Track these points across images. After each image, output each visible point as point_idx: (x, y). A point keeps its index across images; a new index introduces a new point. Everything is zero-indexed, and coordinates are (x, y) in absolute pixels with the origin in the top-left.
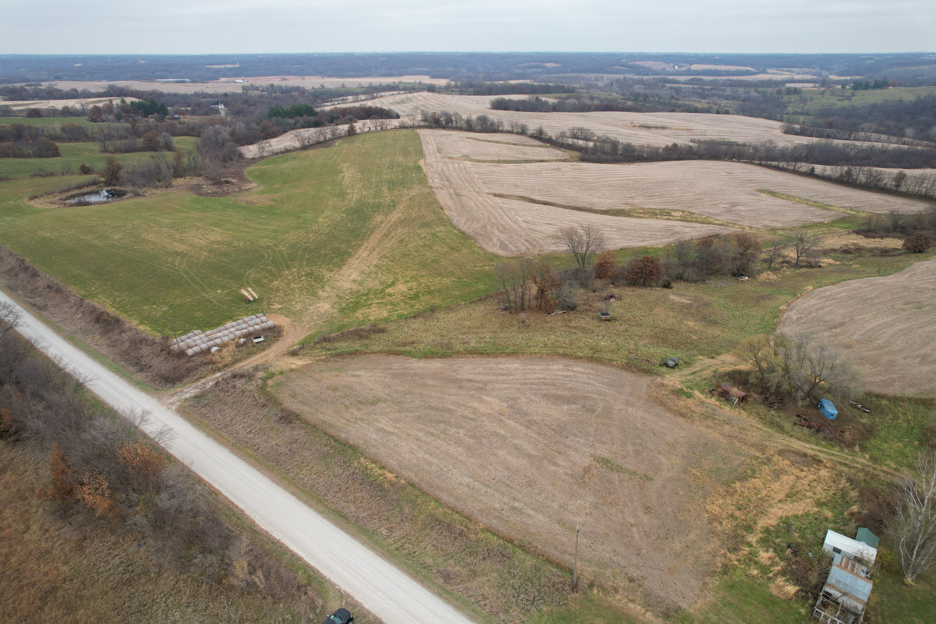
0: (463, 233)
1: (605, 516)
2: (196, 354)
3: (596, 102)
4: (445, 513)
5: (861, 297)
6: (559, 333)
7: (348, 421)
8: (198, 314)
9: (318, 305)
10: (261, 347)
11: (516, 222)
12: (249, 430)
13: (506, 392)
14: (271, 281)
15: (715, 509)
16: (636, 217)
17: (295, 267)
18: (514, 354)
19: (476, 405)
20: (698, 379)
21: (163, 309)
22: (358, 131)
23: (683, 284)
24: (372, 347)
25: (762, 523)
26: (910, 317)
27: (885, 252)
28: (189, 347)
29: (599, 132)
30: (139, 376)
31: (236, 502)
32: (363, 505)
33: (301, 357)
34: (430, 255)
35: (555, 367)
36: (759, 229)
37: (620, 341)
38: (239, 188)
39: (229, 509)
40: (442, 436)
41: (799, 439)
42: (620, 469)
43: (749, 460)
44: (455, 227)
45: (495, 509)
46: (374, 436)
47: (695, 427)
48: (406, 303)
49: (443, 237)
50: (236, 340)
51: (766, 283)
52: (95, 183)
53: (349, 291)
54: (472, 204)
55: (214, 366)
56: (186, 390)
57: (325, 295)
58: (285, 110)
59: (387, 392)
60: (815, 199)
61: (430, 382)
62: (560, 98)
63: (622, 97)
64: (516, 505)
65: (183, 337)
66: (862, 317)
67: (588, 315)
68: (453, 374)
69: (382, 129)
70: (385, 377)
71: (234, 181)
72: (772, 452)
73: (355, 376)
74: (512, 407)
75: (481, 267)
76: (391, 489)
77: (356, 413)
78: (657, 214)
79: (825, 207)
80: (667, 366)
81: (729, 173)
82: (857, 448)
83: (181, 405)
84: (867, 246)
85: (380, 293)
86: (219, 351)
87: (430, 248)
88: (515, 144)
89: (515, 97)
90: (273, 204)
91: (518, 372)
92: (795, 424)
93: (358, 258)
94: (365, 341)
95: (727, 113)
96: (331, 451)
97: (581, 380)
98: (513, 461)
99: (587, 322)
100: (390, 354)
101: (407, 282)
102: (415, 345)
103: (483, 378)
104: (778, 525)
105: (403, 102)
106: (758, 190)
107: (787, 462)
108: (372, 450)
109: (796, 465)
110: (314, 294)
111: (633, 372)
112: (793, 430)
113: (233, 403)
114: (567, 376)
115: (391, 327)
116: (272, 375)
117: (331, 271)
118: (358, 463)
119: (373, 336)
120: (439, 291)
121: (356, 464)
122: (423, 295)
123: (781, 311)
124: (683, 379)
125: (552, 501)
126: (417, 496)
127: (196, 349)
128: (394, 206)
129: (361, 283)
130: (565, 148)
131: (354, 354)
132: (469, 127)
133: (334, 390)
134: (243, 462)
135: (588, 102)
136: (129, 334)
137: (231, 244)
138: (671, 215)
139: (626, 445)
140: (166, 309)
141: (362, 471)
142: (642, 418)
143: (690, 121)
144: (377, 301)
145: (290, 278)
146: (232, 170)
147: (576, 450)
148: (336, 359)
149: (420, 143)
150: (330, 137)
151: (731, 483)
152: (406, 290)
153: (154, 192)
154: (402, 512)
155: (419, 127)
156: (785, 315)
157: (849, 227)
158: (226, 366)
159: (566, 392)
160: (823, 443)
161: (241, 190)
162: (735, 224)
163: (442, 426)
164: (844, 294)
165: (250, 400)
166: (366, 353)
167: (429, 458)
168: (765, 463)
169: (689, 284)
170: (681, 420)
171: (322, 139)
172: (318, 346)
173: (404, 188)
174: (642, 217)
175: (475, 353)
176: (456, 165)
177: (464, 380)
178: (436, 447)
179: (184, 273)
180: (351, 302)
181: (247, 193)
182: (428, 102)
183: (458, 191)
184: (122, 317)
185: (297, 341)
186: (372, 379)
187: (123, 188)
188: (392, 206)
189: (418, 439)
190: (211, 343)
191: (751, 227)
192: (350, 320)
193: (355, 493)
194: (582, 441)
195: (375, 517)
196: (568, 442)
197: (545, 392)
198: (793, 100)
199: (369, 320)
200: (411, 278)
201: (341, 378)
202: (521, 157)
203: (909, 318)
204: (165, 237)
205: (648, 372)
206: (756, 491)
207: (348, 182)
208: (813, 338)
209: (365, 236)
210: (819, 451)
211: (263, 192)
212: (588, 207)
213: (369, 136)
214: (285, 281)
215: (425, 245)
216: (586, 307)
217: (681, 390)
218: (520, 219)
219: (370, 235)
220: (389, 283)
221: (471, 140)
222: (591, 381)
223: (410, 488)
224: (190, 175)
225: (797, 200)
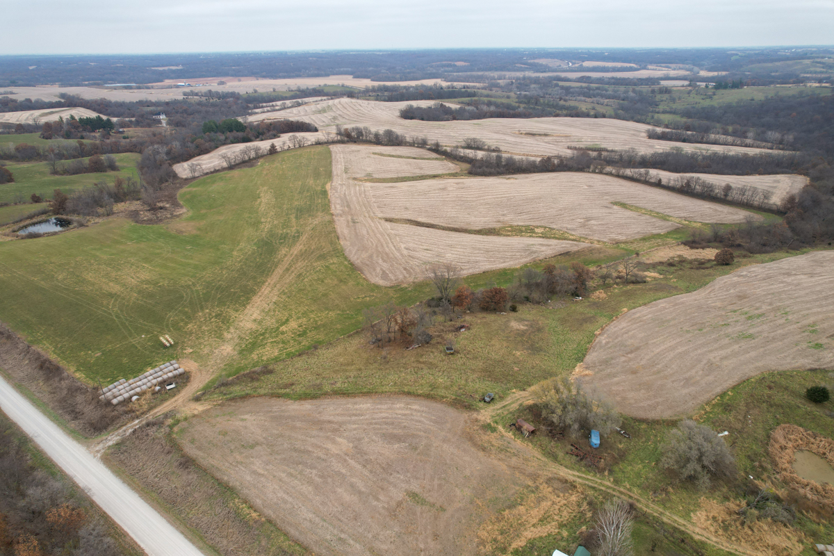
0: (352, 264)
1: (404, 543)
2: (120, 403)
3: (492, 108)
4: (290, 545)
5: (662, 319)
6: (409, 370)
7: (231, 464)
8: (125, 360)
9: (223, 348)
10: (173, 393)
11: (398, 250)
12: (156, 474)
13: (355, 432)
14: (186, 324)
15: (484, 534)
16: (504, 235)
17: (207, 308)
18: (368, 394)
19: (329, 446)
20: (506, 413)
21: (96, 355)
22: (279, 150)
23: (529, 305)
24: (259, 390)
25: (514, 545)
26: (691, 339)
27: (701, 264)
28: (115, 397)
29: (490, 141)
30: (73, 425)
31: (139, 543)
32: (233, 539)
33: (203, 402)
34: (321, 289)
35: (398, 406)
36: (606, 242)
37: (455, 375)
38: (171, 214)
39: (134, 549)
40: (299, 476)
41: (566, 467)
42: (423, 502)
43: (522, 489)
44: (346, 258)
45: (326, 541)
46: (248, 478)
47: (490, 460)
48: (295, 340)
49: (334, 269)
50: (153, 388)
51: (595, 304)
52: (44, 212)
53: (249, 331)
54: (365, 232)
55: (133, 414)
56: (109, 438)
57: (229, 336)
58: (218, 125)
59: (264, 436)
60: (657, 210)
61: (298, 424)
62: (462, 103)
63: (517, 100)
64: (343, 536)
65: (111, 386)
66: (655, 341)
67: (437, 349)
68: (317, 416)
69: (300, 147)
70: (265, 421)
71: (167, 206)
72: (542, 481)
73: (242, 420)
74: (356, 447)
75: (363, 298)
76: (255, 525)
77: (238, 457)
78: (522, 231)
79: (665, 218)
80: (485, 402)
81: (590, 186)
82: (606, 473)
83: (104, 452)
84: (689, 258)
85: (275, 332)
86: (138, 400)
87: (323, 281)
88: (414, 158)
89: (424, 104)
90: (198, 233)
91: (368, 412)
92: (567, 453)
93: (260, 296)
94: (256, 384)
95: (604, 116)
96: (215, 493)
97: (415, 418)
98: (347, 498)
99: (435, 356)
100: (273, 397)
101: (298, 318)
102: (293, 387)
103: (340, 419)
104: (526, 546)
105: (323, 111)
106: (612, 203)
107: (550, 489)
108: (246, 491)
109: (556, 491)
110: (220, 337)
111: (457, 408)
112: (564, 459)
113: (146, 450)
114: (405, 415)
115: (278, 367)
116: (178, 421)
117: (237, 311)
118: (234, 503)
119: (262, 378)
120: (324, 326)
121: (231, 504)
122: (310, 331)
123: (595, 335)
124: (493, 414)
125: (369, 532)
126: (272, 531)
127: (120, 398)
128: (298, 237)
129: (260, 323)
130: (458, 160)
131: (244, 397)
132: (377, 141)
133: (224, 435)
134: (148, 506)
135: (485, 108)
136: (66, 381)
137: (158, 283)
138: (534, 233)
139: (433, 480)
140: (99, 354)
141: (235, 511)
142: (452, 454)
143: (570, 126)
144: (272, 340)
145: (203, 320)
146: (167, 194)
147: (395, 486)
148: (230, 403)
149: (331, 162)
150: (254, 156)
151: (503, 511)
152: (297, 326)
153: (97, 220)
154: (260, 545)
155: (333, 142)
156: (597, 340)
157: (681, 238)
158: (143, 413)
159: (400, 431)
160: (583, 469)
161: (173, 216)
162: (586, 238)
163: (300, 466)
164: (650, 316)
165: (159, 447)
166: (254, 396)
167: (286, 497)
168: (533, 492)
169: (533, 306)
170: (481, 454)
171: (247, 158)
172: (217, 391)
173: (309, 216)
174: (509, 236)
175: (339, 394)
176: (358, 188)
177: (325, 422)
178: (293, 487)
179: (116, 316)
180: (250, 343)
181: (178, 219)
182: (345, 111)
183: (355, 218)
184: (62, 364)
185: (201, 386)
186: (255, 422)
187: (69, 217)
188: (296, 238)
189: (280, 480)
190: (132, 392)
191: (599, 241)
192: (247, 362)
193: (228, 529)
194: (402, 477)
195: (240, 549)
196: (391, 479)
197: (384, 431)
198: (664, 99)
199: (262, 360)
200: (303, 314)
201: (231, 422)
202: (418, 172)
203: (690, 341)
204: (103, 276)
205: (469, 407)
206: (519, 517)
207: (263, 209)
208: (611, 364)
209: (270, 271)
210: (579, 477)
211: (192, 219)
212: (465, 227)
213: (287, 154)
214: (198, 323)
215: (319, 279)
216: (439, 340)
217: (489, 424)
218: (403, 246)
219: (274, 270)
220: (284, 320)
221: (376, 156)
222: (423, 419)
223: (268, 525)
224: (129, 200)
225: (643, 211)
